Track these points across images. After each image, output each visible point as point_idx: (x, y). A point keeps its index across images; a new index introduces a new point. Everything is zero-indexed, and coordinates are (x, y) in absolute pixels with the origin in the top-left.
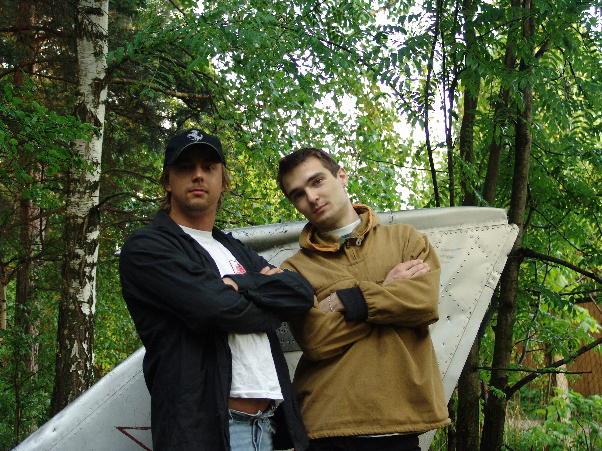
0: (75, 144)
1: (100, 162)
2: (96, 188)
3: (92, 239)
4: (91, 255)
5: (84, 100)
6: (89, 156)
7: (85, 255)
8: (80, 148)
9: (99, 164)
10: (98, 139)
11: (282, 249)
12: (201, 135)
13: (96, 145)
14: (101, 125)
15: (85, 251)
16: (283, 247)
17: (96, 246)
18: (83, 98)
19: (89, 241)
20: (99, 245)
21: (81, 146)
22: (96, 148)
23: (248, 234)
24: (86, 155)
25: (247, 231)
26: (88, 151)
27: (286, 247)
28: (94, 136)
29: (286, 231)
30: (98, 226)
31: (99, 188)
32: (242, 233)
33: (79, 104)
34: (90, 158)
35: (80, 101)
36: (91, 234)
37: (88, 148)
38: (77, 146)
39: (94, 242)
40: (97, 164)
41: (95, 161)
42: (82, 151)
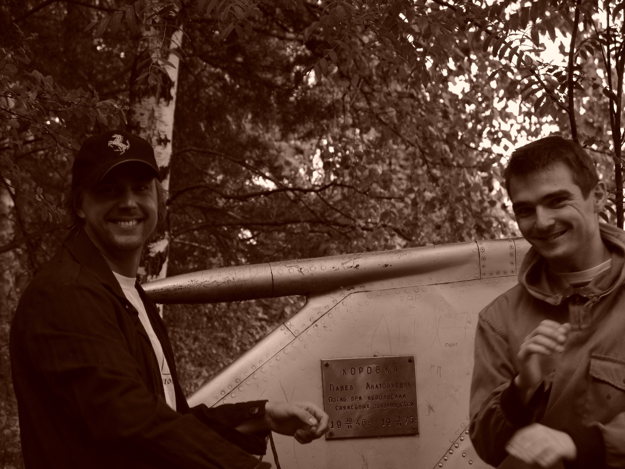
0: (134, 113)
1: (170, 137)
2: (164, 177)
3: (157, 251)
4: (155, 276)
5: (148, 47)
6: (154, 130)
7: (147, 276)
8: (141, 117)
9: (169, 141)
10: (168, 105)
11: (352, 291)
12: (127, 142)
13: (164, 113)
14: (171, 84)
15: (146, 270)
16: (353, 288)
17: (163, 261)
18: (146, 45)
19: (152, 255)
20: (167, 260)
21: (142, 114)
22: (164, 118)
23: (302, 270)
24: (150, 128)
25: (301, 266)
26: (152, 123)
27: (357, 289)
28: (162, 100)
29: (357, 266)
30: (166, 233)
31: (169, 176)
32: (294, 268)
33: (141, 53)
34: (156, 132)
35: (141, 48)
36: (155, 244)
37: (152, 118)
38: (138, 115)
39: (161, 257)
40: (166, 141)
41: (163, 137)
42: (144, 122)
